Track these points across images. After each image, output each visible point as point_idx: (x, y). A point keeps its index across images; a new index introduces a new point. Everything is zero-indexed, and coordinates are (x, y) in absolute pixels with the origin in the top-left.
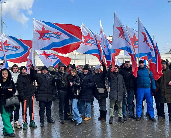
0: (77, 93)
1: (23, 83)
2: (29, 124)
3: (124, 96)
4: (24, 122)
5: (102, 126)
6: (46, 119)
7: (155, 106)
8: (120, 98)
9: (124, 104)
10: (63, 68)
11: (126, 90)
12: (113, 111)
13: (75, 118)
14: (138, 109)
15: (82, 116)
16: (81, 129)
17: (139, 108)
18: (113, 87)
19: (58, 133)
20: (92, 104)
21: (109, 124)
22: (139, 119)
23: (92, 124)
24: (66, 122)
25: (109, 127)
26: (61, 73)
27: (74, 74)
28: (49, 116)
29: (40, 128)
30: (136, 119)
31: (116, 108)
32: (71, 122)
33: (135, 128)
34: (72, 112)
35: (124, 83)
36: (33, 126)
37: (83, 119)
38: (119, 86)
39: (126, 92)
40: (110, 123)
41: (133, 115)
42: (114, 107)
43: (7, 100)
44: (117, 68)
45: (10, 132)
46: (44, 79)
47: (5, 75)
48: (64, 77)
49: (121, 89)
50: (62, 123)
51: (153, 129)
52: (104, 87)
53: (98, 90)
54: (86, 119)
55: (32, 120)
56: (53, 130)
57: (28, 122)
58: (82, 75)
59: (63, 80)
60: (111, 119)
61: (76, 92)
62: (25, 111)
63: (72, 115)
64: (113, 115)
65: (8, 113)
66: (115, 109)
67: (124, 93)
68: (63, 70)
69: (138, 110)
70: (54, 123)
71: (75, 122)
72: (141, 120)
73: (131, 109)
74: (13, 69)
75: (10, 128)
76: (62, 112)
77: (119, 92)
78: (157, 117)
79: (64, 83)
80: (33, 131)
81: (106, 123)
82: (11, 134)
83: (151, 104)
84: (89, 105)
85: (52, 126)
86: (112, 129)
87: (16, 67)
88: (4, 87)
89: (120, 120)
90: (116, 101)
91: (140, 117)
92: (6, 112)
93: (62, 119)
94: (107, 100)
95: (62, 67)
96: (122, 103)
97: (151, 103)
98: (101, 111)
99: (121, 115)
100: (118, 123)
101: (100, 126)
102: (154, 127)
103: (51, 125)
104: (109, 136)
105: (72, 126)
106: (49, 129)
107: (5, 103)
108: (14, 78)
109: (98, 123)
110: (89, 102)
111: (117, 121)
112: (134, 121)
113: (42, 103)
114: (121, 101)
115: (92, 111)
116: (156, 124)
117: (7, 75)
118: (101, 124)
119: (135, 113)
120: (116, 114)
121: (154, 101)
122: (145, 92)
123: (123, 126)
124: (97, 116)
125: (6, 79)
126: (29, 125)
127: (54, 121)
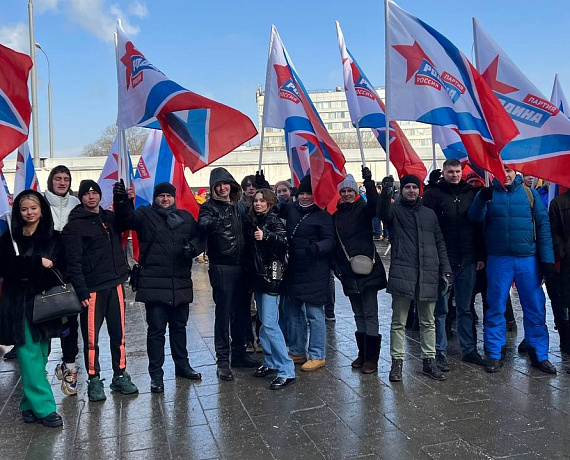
0: (274, 274)
3: (442, 283)
4: (91, 377)
5: (365, 392)
6: (169, 365)
7: (550, 318)
8: (427, 290)
10: (228, 186)
11: (447, 261)
12: (402, 336)
13: (270, 363)
14: (494, 330)
15: (295, 353)
16: (291, 399)
17: (494, 326)
18: (400, 251)
19: (214, 416)
20: (330, 313)
21: (388, 383)
22: (497, 364)
23: (330, 383)
24: (239, 377)
25: (388, 394)
26: (221, 204)
27: (262, 206)
28: (180, 355)
29: (150, 395)
30: (487, 365)
32: (256, 376)
33: (480, 396)
34: (258, 341)
35: (441, 236)
36: (124, 391)
37: (298, 364)
38: (421, 250)
39: (448, 268)
40: (392, 380)
41: (476, 350)
42: (404, 324)
43: (38, 298)
44: (414, 187)
45: (44, 411)
46: (160, 227)
47: (31, 211)
48: (230, 219)
49: (429, 261)
50: (224, 378)
51: (548, 400)
52: (370, 252)
54: (308, 365)
55: (121, 367)
56: (193, 403)
57: (107, 374)
58: (293, 213)
59: (227, 229)
60: (396, 364)
61: (271, 271)
62: (92, 339)
63: (261, 352)
64: (403, 350)
65: (39, 343)
67: (441, 272)
68: (227, 193)
69: (492, 334)
70: (197, 378)
72: (503, 369)
73: (468, 329)
74: (54, 181)
75: (45, 397)
76: (226, 340)
77: (421, 271)
78: (560, 360)
79: (232, 240)
80: (126, 405)
81: (377, 380)
82: (49, 416)
84: (318, 314)
85: (192, 389)
86: (400, 398)
87: (64, 175)
88: (29, 253)
89: (427, 369)
91: (498, 357)
92: (35, 340)
93: (226, 363)
94: (384, 299)
95: (225, 183)
96: (432, 307)
97: (539, 308)
98: (360, 337)
99: (431, 350)
100: (422, 380)
101: (357, 390)
102: (549, 392)
103: (189, 385)
104: (389, 424)
105: (261, 389)
106: (182, 399)
107: (31, 308)
108: (58, 212)
109: (351, 380)
110: (318, 305)
111: (418, 373)
112: (478, 373)
113: (157, 311)
114: (429, 302)
115: (331, 337)
116: (554, 382)
117: (38, 210)
118: (362, 382)
119: (480, 345)
120: (416, 346)
121: (548, 302)
122: (515, 270)
123: (438, 388)
124: (347, 353)
127: (197, 371)
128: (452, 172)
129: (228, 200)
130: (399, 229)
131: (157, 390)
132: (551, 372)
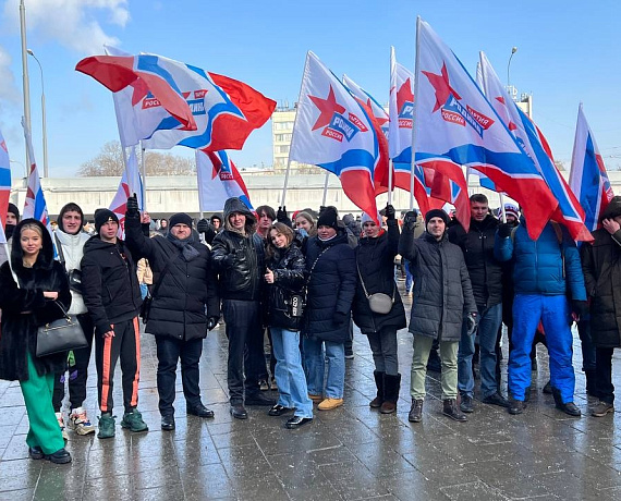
0: (295, 310)
1: (105, 270)
2: (119, 420)
3: (466, 324)
4: (103, 412)
5: (383, 432)
6: (180, 403)
7: (577, 359)
8: (451, 329)
9: (464, 352)
10: (243, 217)
11: (472, 299)
12: (422, 375)
13: (285, 402)
14: (517, 371)
15: (312, 393)
16: (308, 438)
17: (517, 366)
18: (423, 289)
19: (226, 454)
21: (408, 424)
22: (520, 406)
23: (348, 423)
24: (253, 415)
25: (407, 434)
26: (235, 236)
27: (282, 241)
28: (192, 393)
29: (160, 433)
31: (435, 367)
32: (271, 414)
33: (503, 438)
34: (273, 378)
35: (466, 274)
36: (134, 428)
38: (445, 287)
39: (474, 307)
40: (411, 420)
41: (499, 392)
42: (425, 363)
43: (41, 330)
44: (440, 221)
45: (53, 446)
47: (32, 242)
49: (452, 299)
50: (237, 417)
51: (570, 442)
52: (390, 290)
53: (367, 302)
54: (324, 404)
55: (132, 404)
56: (205, 441)
57: (119, 411)
58: (312, 247)
59: (241, 263)
60: (416, 404)
61: (291, 307)
62: (106, 373)
63: (275, 390)
64: (422, 391)
65: (44, 377)
66: (429, 368)
68: (242, 225)
69: (516, 375)
70: (209, 416)
71: (285, 415)
73: (491, 370)
74: (64, 219)
75: (51, 433)
76: (238, 377)
77: (445, 311)
78: (585, 402)
79: (246, 275)
80: (136, 443)
81: (396, 421)
82: (58, 453)
83: (563, 352)
84: (338, 352)
85: (204, 426)
86: (420, 440)
88: (30, 285)
89: (448, 410)
90: (436, 342)
91: (522, 399)
92: (40, 375)
93: (240, 401)
94: (404, 338)
98: (379, 377)
99: (452, 389)
100: (443, 421)
101: (376, 431)
102: (572, 435)
103: (201, 423)
104: (406, 466)
105: (276, 428)
106: (193, 437)
107: (34, 341)
108: (70, 252)
109: (369, 420)
110: (337, 343)
111: (439, 414)
112: (500, 414)
113: (168, 346)
116: (580, 425)
117: (39, 242)
118: (381, 422)
119: (505, 386)
120: (436, 386)
121: (577, 343)
122: (543, 309)
123: (460, 430)
124: (366, 393)
125: (35, 256)
126: (122, 424)
127: (210, 409)
128: (478, 208)
129: (243, 232)
130: (423, 266)
131: (168, 428)
132: (576, 415)
